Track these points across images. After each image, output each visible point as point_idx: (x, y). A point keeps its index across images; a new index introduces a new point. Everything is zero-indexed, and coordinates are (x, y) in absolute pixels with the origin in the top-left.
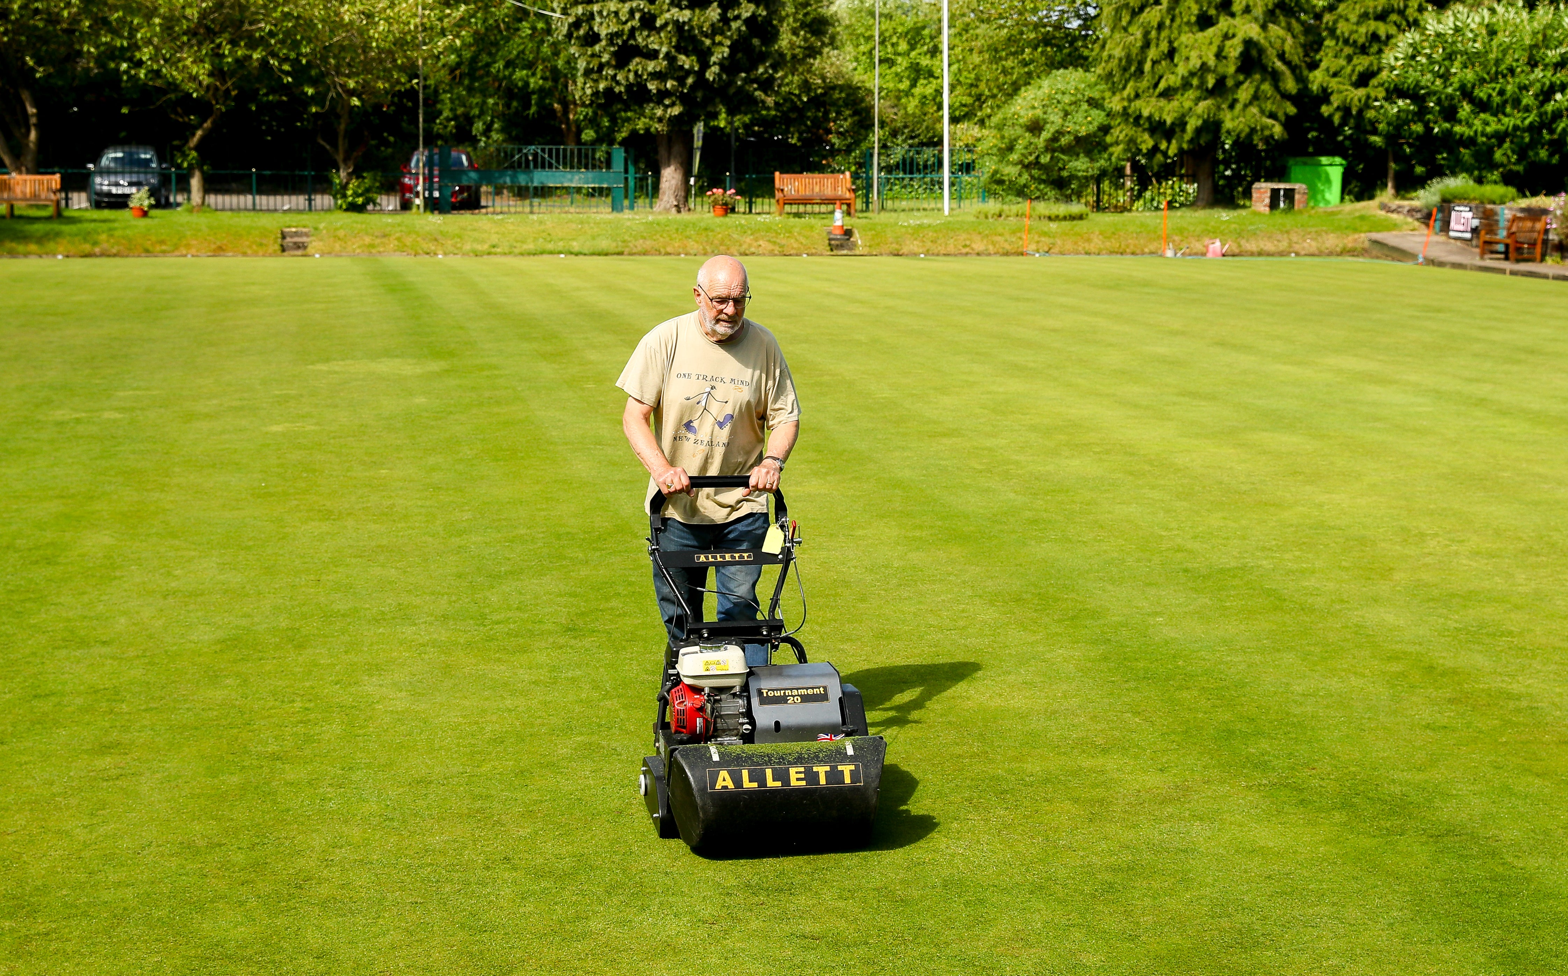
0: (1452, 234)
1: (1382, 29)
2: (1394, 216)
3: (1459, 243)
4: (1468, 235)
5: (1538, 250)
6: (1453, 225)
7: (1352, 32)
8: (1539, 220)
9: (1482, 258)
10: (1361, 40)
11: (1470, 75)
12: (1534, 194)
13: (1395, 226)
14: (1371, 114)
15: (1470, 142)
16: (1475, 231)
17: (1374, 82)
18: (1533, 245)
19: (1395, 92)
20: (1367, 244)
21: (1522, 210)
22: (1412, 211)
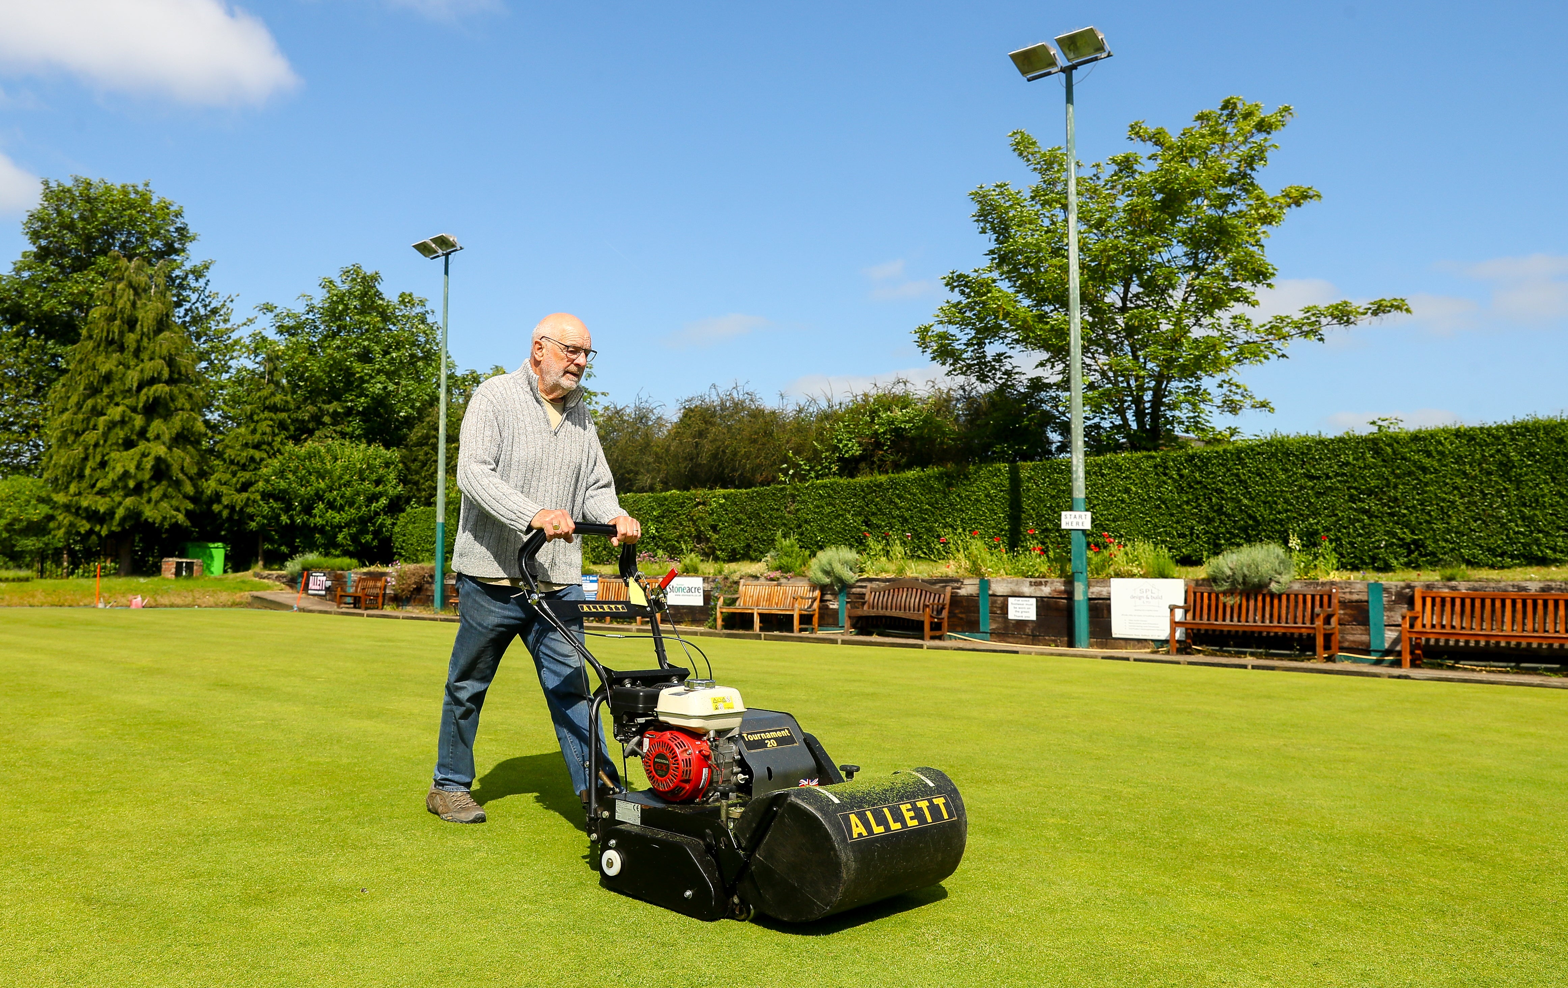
0: (310, 592)
1: (257, 455)
2: (266, 581)
3: (316, 598)
4: (323, 593)
5: (380, 600)
6: (311, 586)
7: (236, 455)
8: (380, 580)
9: (338, 607)
10: (242, 461)
11: (322, 485)
12: (371, 564)
13: (268, 587)
14: (250, 510)
15: (321, 530)
16: (327, 589)
17: (252, 489)
18: (376, 596)
19: (266, 496)
20: (250, 599)
21: (365, 574)
22: (278, 578)
